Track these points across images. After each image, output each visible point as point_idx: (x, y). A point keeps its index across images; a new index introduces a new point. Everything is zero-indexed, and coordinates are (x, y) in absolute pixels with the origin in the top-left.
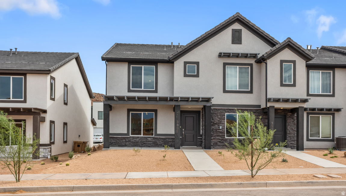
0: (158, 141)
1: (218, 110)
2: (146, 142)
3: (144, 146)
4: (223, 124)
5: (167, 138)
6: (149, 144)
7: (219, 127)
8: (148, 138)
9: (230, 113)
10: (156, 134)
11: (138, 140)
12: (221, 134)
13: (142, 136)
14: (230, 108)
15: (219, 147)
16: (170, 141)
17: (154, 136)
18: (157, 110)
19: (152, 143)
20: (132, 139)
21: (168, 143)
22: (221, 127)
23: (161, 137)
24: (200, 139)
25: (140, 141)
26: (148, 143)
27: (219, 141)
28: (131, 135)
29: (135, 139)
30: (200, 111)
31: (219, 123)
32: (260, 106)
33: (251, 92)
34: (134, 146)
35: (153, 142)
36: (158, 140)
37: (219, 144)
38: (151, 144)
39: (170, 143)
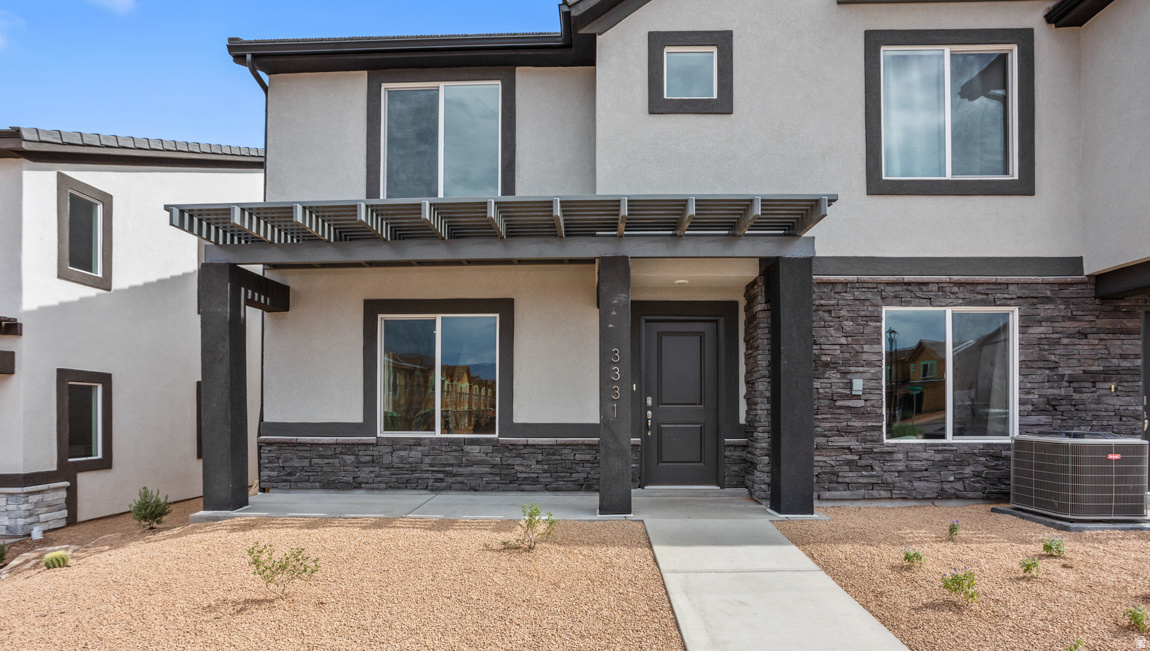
0: (518, 461)
1: (839, 288)
2: (460, 466)
3: (449, 488)
4: (869, 364)
5: (565, 445)
6: (472, 474)
7: (850, 384)
8: (467, 448)
9: (908, 303)
10: (511, 428)
11: (416, 454)
12: (857, 424)
13: (438, 433)
14: (907, 278)
15: (846, 494)
16: (583, 462)
17: (496, 436)
18: (511, 301)
19: (488, 470)
20: (389, 450)
21: (571, 471)
22: (858, 385)
23: (531, 441)
24: (735, 446)
25: (427, 460)
26: (467, 470)
27: (849, 463)
28: (381, 433)
29: (403, 453)
30: (735, 304)
31: (846, 363)
32: (1076, 263)
33: (1025, 186)
34: (399, 488)
35: (494, 466)
36: (518, 456)
37: (850, 476)
38: (481, 476)
39: (580, 469)
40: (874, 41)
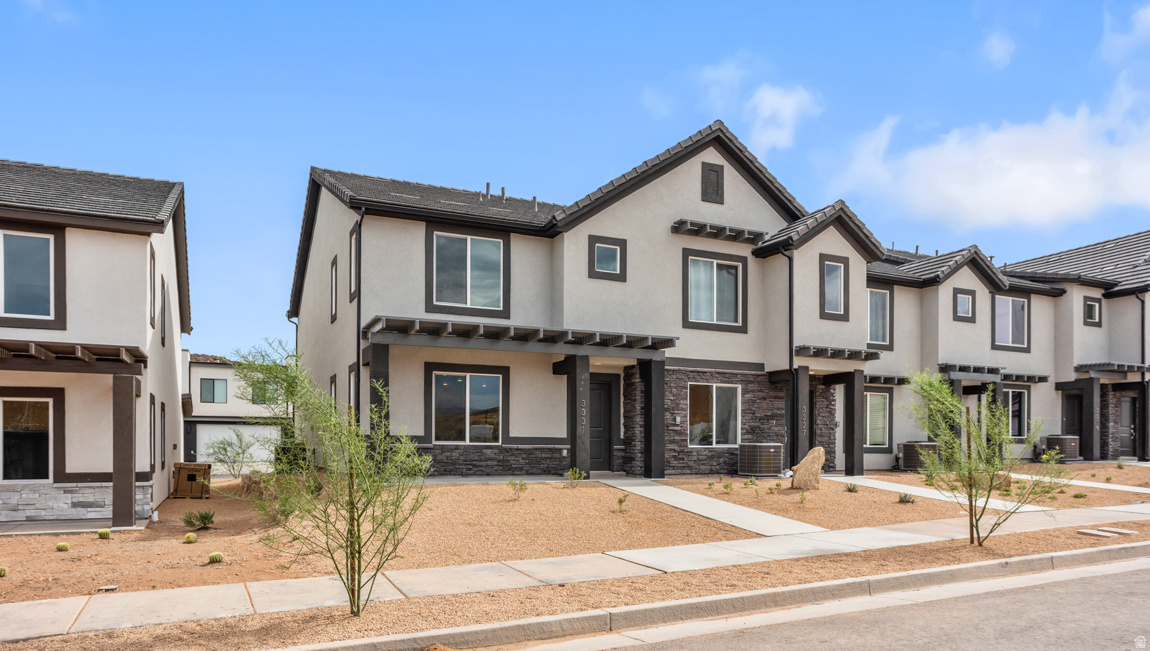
0: (513, 458)
1: (671, 373)
2: (481, 461)
3: (474, 474)
4: (683, 409)
5: (536, 449)
6: (487, 466)
7: (675, 419)
8: (485, 451)
9: (699, 381)
10: (507, 439)
11: (455, 454)
12: (677, 438)
13: (467, 442)
14: (699, 369)
15: (673, 472)
16: (546, 458)
17: (500, 443)
18: (508, 368)
19: (496, 463)
20: (440, 452)
21: (539, 463)
22: (678, 419)
23: (520, 446)
24: (619, 450)
25: (462, 458)
26: (484, 464)
27: (674, 457)
28: (435, 443)
29: (448, 454)
30: (619, 375)
31: (673, 409)
32: (761, 366)
33: (743, 329)
34: (446, 475)
35: (499, 461)
36: (512, 455)
37: (674, 463)
38: (492, 467)
39: (543, 462)
40: (687, 253)
